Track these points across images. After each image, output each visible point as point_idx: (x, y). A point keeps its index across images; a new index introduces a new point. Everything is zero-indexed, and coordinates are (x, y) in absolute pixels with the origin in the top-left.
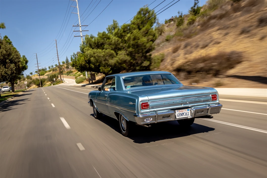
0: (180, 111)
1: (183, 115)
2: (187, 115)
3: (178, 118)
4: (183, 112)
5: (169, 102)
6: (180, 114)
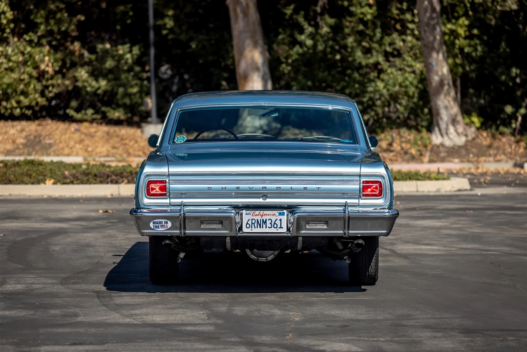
0: (257, 212)
1: (264, 226)
2: (275, 226)
3: (249, 230)
4: (264, 218)
5: (224, 186)
6: (253, 222)
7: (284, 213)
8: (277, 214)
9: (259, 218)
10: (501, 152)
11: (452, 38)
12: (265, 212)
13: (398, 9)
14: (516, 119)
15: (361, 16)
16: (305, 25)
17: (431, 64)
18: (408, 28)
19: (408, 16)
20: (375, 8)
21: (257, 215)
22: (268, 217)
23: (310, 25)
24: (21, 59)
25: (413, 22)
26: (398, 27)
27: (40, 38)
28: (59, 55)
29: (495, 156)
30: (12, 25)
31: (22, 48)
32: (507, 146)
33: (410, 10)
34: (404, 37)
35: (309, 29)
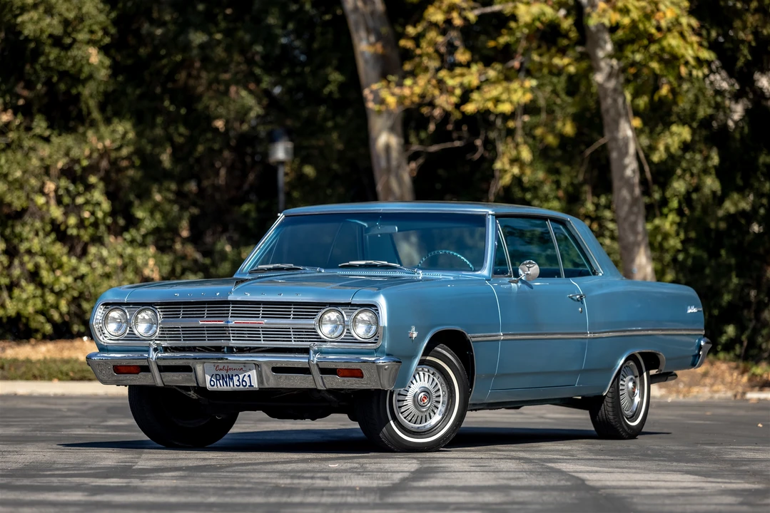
10: (719, 380)
13: (594, 203)
14: (741, 343)
18: (607, 228)
19: (608, 214)
20: (564, 200)
24: (119, 262)
25: (613, 221)
26: (595, 227)
27: (144, 236)
28: (167, 259)
29: (712, 385)
30: (109, 220)
31: (120, 249)
32: (727, 375)
33: (608, 207)
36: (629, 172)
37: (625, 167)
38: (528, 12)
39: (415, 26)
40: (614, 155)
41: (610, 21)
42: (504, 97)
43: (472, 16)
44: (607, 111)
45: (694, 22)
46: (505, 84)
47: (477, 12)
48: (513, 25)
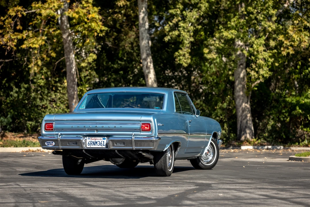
0: (93, 138)
1: (96, 144)
2: (101, 144)
3: (89, 146)
4: (96, 141)
5: (78, 126)
6: (91, 142)
7: (105, 138)
8: (102, 139)
9: (94, 141)
11: (81, 93)
12: (97, 138)
13: (54, 81)
15: (39, 84)
16: (14, 87)
17: (72, 104)
18: (58, 90)
19: (59, 84)
20: (45, 80)
21: (93, 139)
22: (98, 140)
23: (16, 87)
25: (60, 87)
26: (54, 89)
34: (56, 93)
35: (16, 89)
36: (73, 70)
37: (72, 68)
38: (45, 12)
39: (4, 17)
40: (68, 63)
41: (72, 16)
42: (36, 42)
43: (25, 14)
44: (66, 48)
45: (100, 17)
46: (36, 38)
47: (26, 12)
48: (38, 17)
